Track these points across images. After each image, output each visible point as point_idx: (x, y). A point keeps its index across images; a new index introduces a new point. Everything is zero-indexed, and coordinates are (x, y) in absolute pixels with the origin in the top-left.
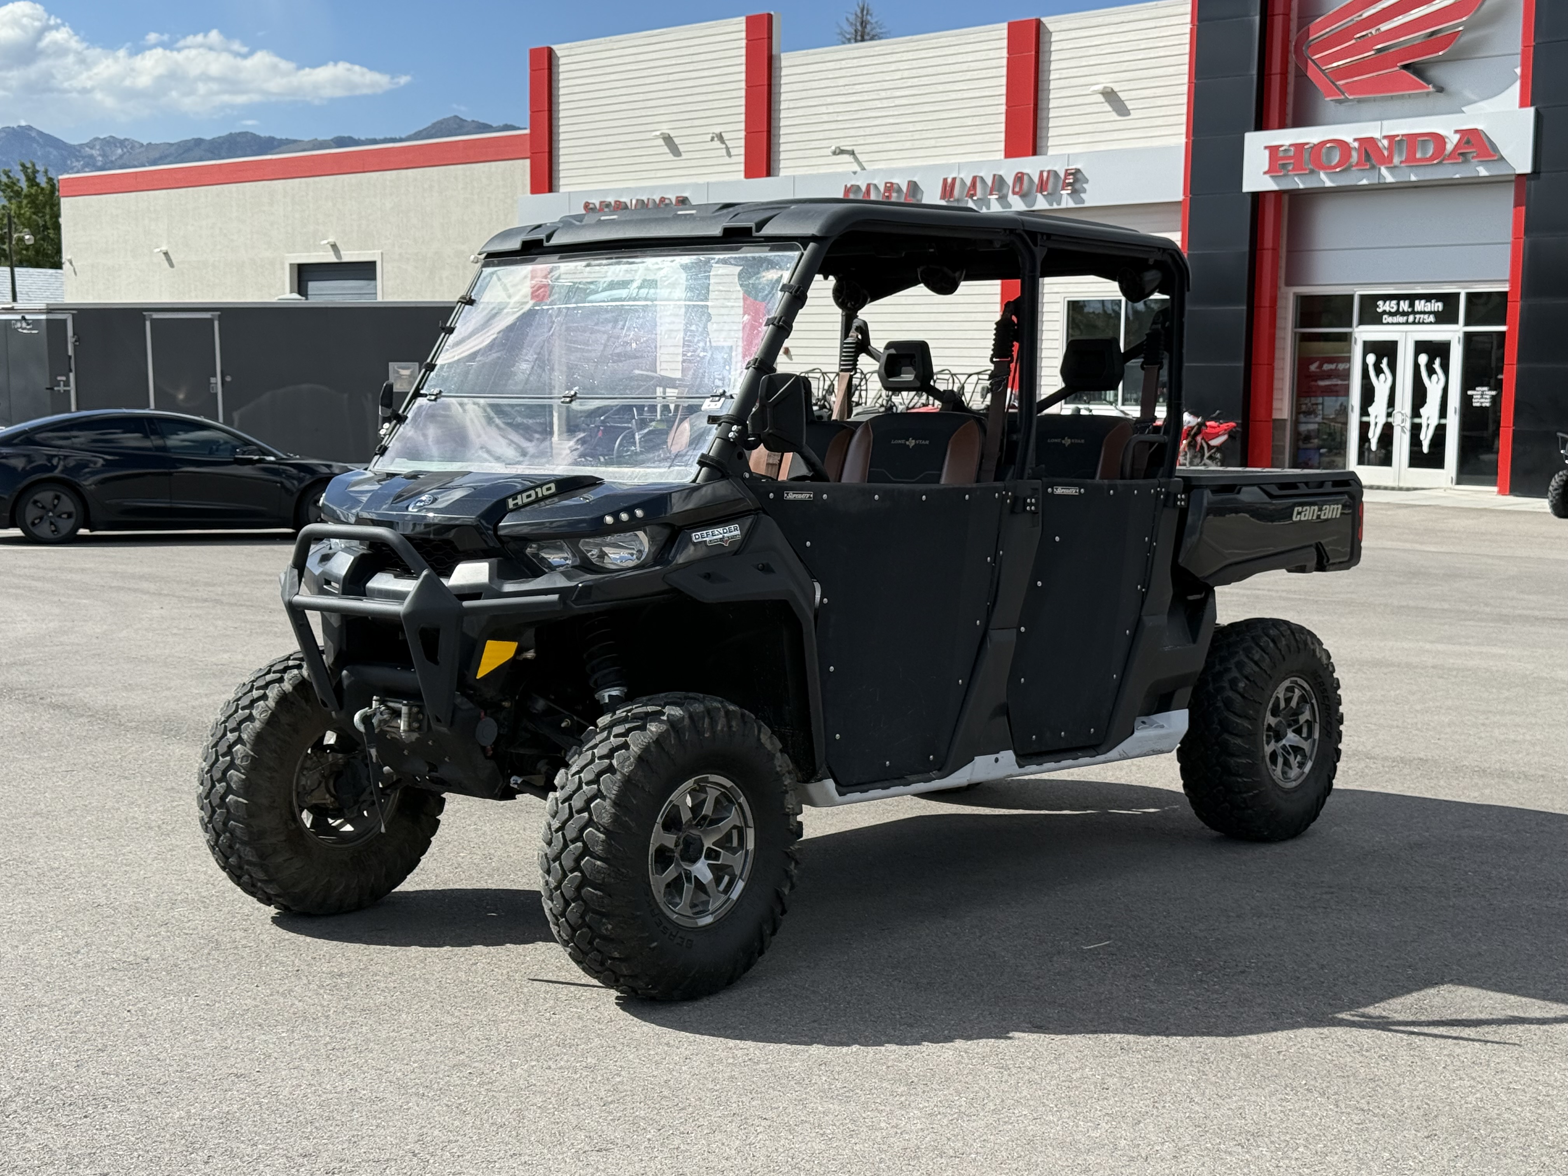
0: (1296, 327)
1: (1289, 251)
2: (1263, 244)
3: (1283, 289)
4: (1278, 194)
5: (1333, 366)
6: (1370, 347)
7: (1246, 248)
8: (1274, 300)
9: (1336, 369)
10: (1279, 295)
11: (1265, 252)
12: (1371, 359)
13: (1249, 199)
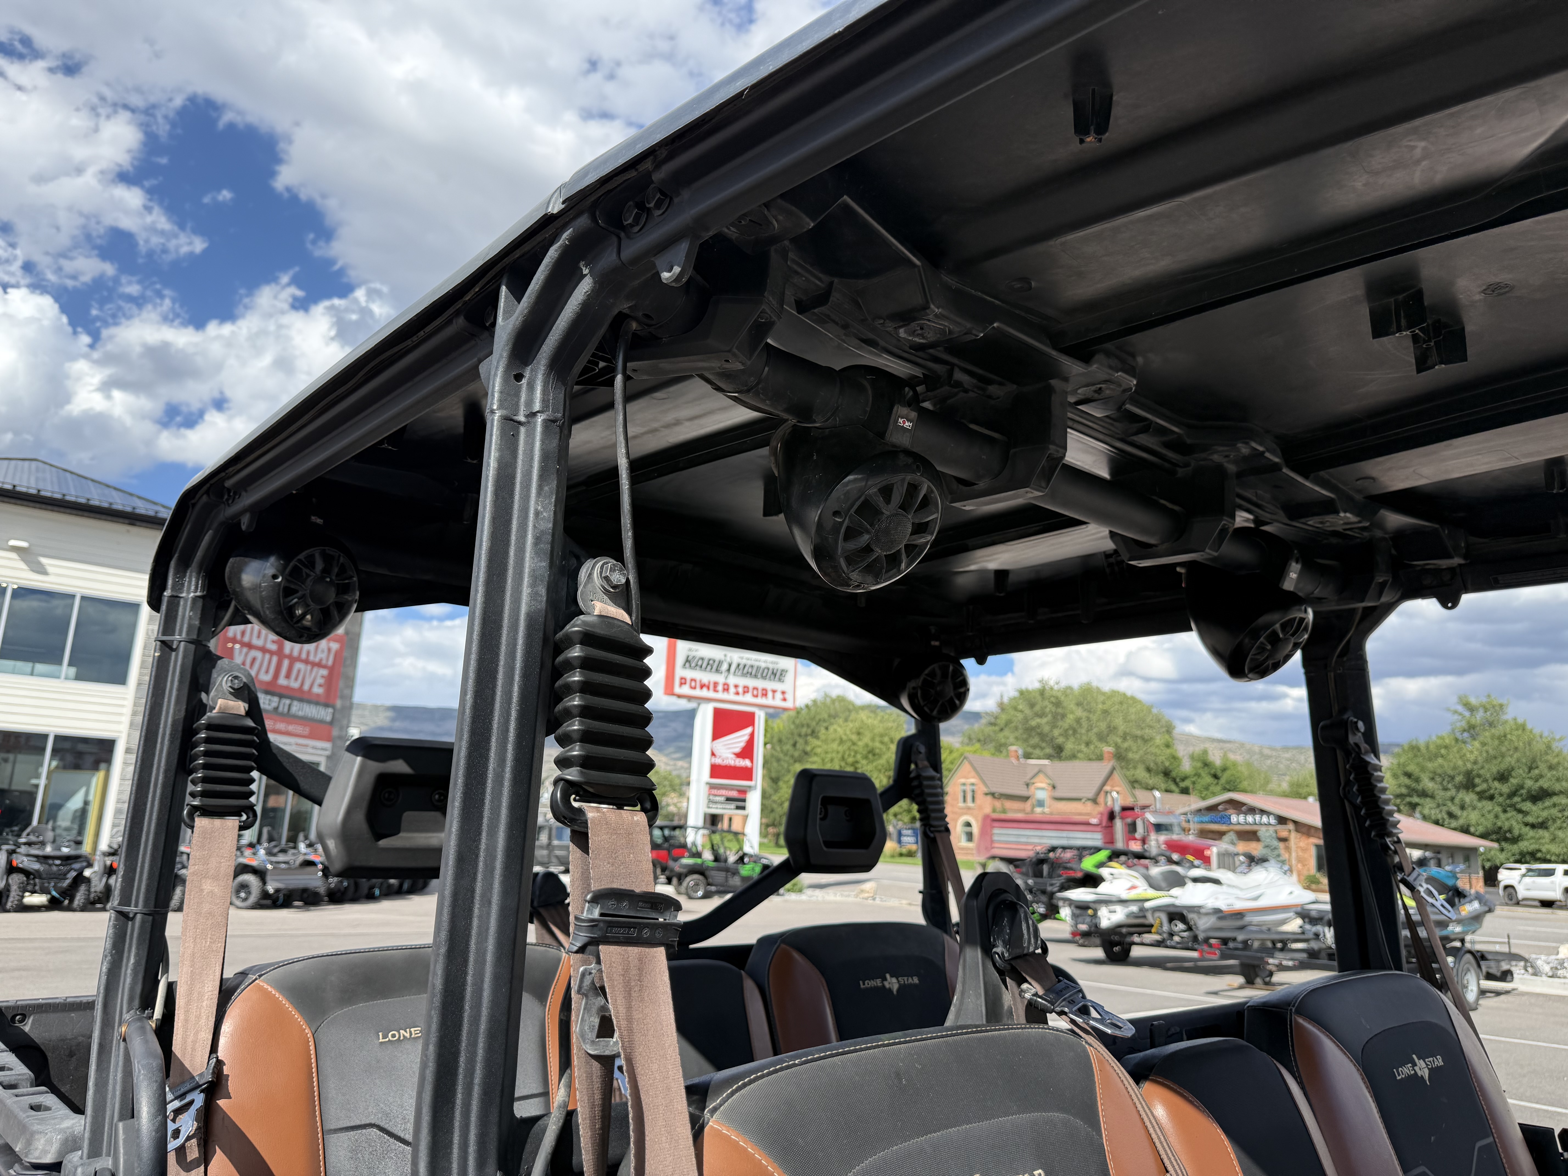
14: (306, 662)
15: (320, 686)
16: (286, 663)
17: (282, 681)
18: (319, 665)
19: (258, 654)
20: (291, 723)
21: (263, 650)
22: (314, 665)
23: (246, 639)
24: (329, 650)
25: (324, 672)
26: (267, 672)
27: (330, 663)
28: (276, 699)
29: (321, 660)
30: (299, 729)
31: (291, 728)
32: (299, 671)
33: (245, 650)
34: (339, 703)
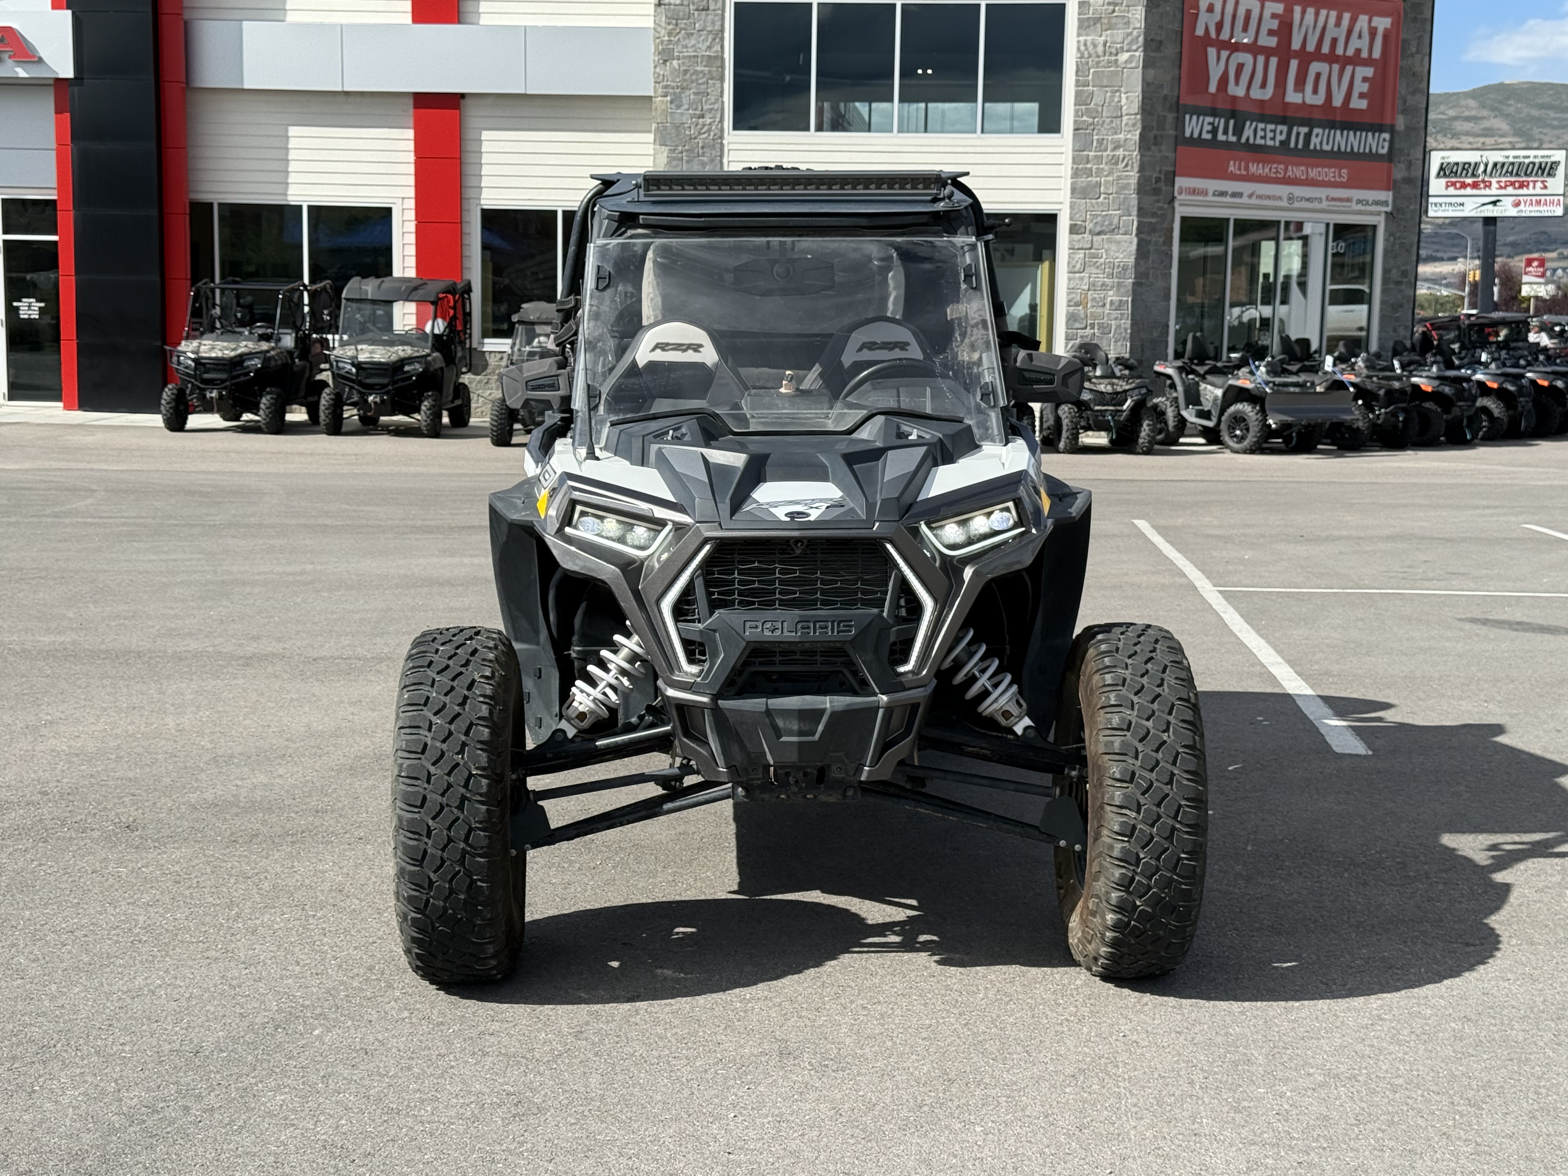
14: (1332, 58)
15: (1362, 96)
16: (1294, 64)
17: (1292, 97)
18: (1356, 60)
19: (1246, 58)
20: (1314, 166)
21: (1254, 49)
22: (1345, 61)
23: (1225, 35)
24: (1373, 32)
25: (1369, 72)
26: (1263, 85)
27: (1377, 54)
28: (1285, 128)
29: (1358, 51)
30: (1328, 173)
31: (1313, 173)
32: (1318, 75)
33: (1224, 54)
34: (1400, 123)
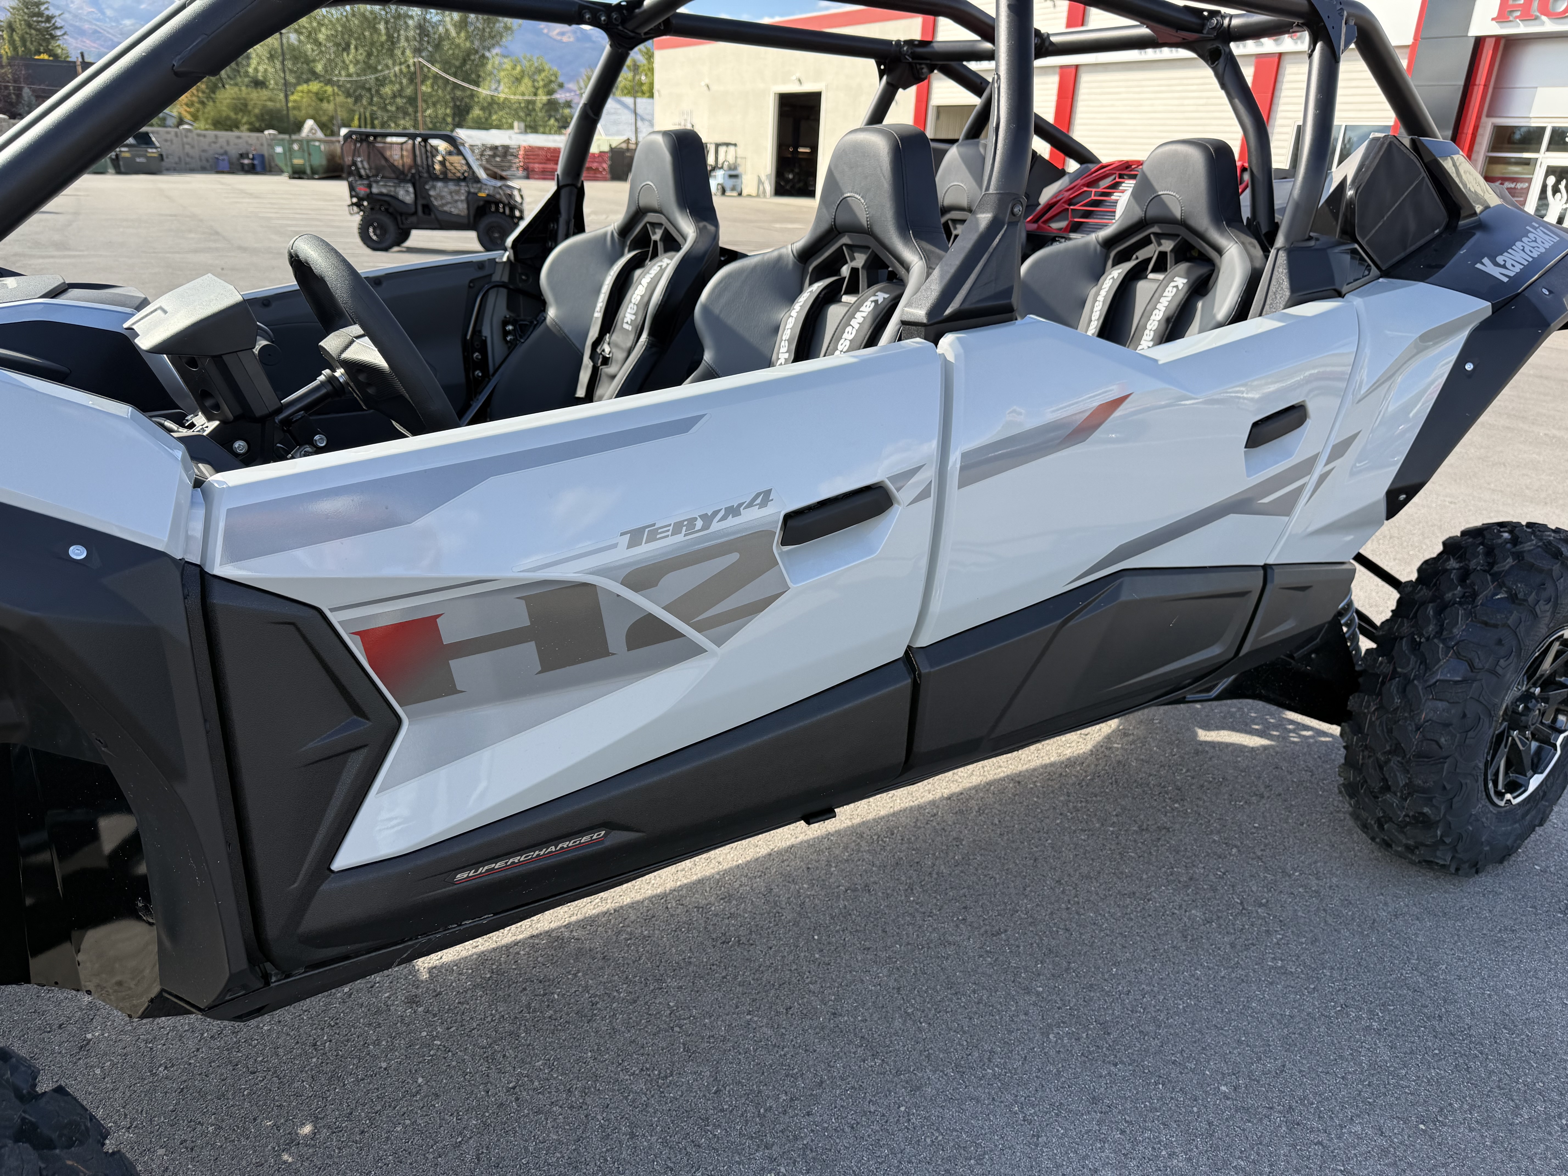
0: (1488, 151)
1: (1494, 88)
2: (1475, 80)
3: (1484, 119)
4: (1498, 38)
5: (1513, 185)
6: (1551, 171)
7: (1461, 82)
8: (1476, 128)
9: (1515, 188)
10: (1481, 125)
11: (1476, 88)
12: (1551, 180)
13: (1472, 41)
